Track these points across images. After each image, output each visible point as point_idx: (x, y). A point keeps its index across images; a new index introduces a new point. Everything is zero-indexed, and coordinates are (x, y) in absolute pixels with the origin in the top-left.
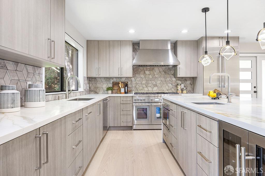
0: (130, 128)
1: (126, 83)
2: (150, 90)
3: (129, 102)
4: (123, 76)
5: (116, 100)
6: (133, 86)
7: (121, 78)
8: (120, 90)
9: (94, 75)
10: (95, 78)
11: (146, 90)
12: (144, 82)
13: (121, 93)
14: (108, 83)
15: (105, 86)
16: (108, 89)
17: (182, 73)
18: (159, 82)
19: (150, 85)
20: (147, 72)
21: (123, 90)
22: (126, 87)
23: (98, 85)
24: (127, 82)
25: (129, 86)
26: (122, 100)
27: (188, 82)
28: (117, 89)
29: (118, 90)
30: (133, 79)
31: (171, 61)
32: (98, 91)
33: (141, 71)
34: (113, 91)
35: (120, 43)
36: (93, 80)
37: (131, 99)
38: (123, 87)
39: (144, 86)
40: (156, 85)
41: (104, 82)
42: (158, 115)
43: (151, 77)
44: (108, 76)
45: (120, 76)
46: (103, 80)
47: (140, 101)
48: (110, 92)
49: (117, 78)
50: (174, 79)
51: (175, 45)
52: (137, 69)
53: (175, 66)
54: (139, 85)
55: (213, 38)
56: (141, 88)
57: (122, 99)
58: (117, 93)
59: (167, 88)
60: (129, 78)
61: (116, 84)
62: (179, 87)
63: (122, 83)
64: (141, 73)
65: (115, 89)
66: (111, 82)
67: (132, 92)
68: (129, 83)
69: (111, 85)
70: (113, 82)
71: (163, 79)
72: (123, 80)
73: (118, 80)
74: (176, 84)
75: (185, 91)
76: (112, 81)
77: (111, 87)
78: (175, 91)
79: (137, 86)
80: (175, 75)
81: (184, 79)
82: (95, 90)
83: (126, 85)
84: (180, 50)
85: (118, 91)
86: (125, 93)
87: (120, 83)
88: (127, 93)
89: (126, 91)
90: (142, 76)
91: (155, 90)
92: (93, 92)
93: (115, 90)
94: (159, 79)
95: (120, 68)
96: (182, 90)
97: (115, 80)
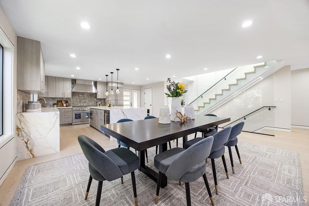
0: (71, 124)
2: (82, 104)
3: (70, 111)
4: (65, 97)
6: (72, 102)
8: (63, 105)
11: (79, 105)
12: (78, 101)
13: (63, 107)
14: (54, 101)
15: (51, 103)
16: (54, 104)
17: (99, 96)
18: (87, 101)
19: (82, 102)
20: (80, 96)
21: (65, 105)
25: (69, 102)
27: (103, 101)
30: (71, 99)
31: (94, 90)
34: (58, 105)
35: (64, 79)
37: (71, 109)
38: (65, 103)
39: (78, 103)
40: (85, 102)
42: (87, 117)
43: (82, 98)
44: (54, 97)
45: (63, 97)
46: (50, 99)
47: (77, 110)
48: (56, 106)
49: (61, 98)
50: (95, 99)
51: (96, 83)
52: (73, 94)
53: (96, 94)
54: (75, 102)
55: (114, 82)
56: (76, 104)
57: (65, 109)
58: (61, 106)
59: (92, 104)
60: (69, 99)
61: (58, 102)
62: (98, 103)
63: (64, 101)
67: (71, 106)
69: (56, 102)
71: (89, 99)
72: (65, 99)
74: (96, 102)
75: (101, 105)
76: (57, 100)
78: (96, 105)
80: (96, 97)
81: (100, 99)
83: (67, 102)
84: (99, 86)
86: (66, 106)
88: (68, 106)
90: (77, 97)
91: (85, 104)
94: (87, 99)
95: (63, 93)
96: (99, 105)
97: (59, 99)
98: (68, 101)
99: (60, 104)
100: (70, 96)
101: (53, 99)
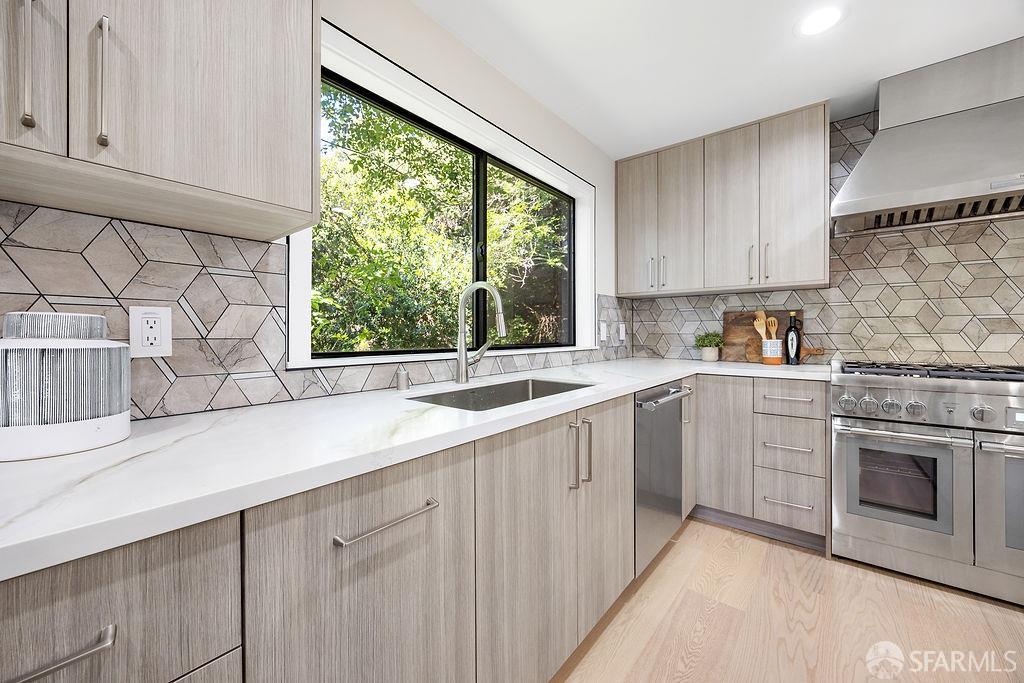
0: (811, 544)
1: (793, 314)
2: (957, 349)
3: (803, 411)
4: (772, 283)
5: (730, 392)
6: (836, 328)
7: (765, 292)
8: (759, 349)
9: (641, 288)
10: (652, 299)
11: (923, 350)
12: (907, 308)
13: (762, 361)
14: (704, 318)
15: (690, 330)
16: (703, 342)
19: (957, 323)
20: (934, 254)
22: (792, 335)
23: (664, 326)
24: (800, 312)
25: (811, 326)
26: (762, 396)
28: (745, 340)
29: (747, 345)
30: (834, 295)
32: (661, 347)
33: (890, 249)
34: (726, 350)
36: (646, 306)
37: (816, 395)
38: (774, 336)
39: (911, 328)
40: (1005, 324)
41: (684, 314)
43: (961, 275)
44: (697, 286)
45: (755, 284)
46: (683, 305)
48: (711, 353)
49: (746, 296)
54: (870, 321)
56: (886, 339)
57: (762, 390)
58: (742, 359)
60: (810, 294)
61: (738, 320)
63: (768, 314)
64: (887, 261)
65: (735, 341)
66: (719, 314)
67: (825, 358)
68: (810, 315)
69: (716, 327)
70: (725, 313)
72: (778, 302)
73: (750, 304)
76: (722, 308)
77: (717, 335)
79: (861, 331)
82: (652, 344)
83: (792, 324)
85: (750, 349)
86: (787, 359)
87: (761, 314)
88: (798, 360)
89: (792, 354)
90: (897, 276)
91: (1003, 350)
92: (643, 353)
93: (734, 344)
95: (756, 250)
97: (735, 303)
98: (806, 315)
99: (740, 337)
100: (813, 267)
101: (702, 299)
